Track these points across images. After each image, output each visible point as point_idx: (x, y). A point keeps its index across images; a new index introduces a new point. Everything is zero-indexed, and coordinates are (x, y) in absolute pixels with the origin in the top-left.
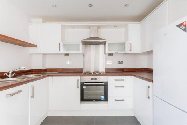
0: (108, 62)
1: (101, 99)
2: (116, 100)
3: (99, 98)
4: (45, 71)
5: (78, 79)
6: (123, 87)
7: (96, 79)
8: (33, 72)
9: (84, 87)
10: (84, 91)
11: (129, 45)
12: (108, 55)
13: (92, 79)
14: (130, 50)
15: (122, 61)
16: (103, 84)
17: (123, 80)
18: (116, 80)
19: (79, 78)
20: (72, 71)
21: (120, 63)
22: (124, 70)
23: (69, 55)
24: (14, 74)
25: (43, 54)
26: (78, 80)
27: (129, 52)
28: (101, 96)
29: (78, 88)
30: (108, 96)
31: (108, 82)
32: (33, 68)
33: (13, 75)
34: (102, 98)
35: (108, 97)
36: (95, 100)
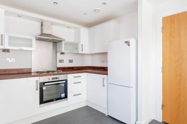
1: (62, 97)
2: (75, 95)
5: (37, 79)
9: (44, 88)
11: (81, 46)
14: (82, 51)
15: (72, 60)
16: (64, 82)
17: (80, 76)
21: (71, 62)
22: (74, 69)
26: (37, 81)
27: (80, 52)
28: (62, 95)
30: (68, 92)
31: (68, 80)
36: (55, 100)
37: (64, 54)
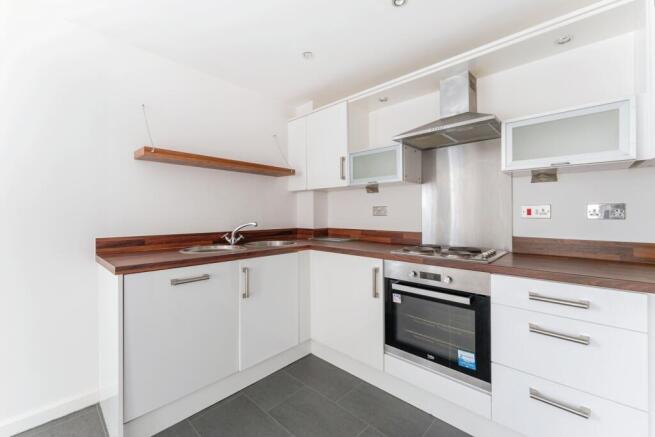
0: (529, 212)
1: (461, 364)
3: (450, 356)
4: (324, 233)
5: (377, 266)
6: (583, 341)
7: (437, 277)
8: (299, 236)
9: (397, 299)
10: (400, 313)
12: (530, 178)
13: (424, 275)
16: (466, 301)
17: (582, 305)
18: (534, 297)
19: (378, 263)
20: (388, 240)
22: (638, 253)
23: (380, 189)
24: (241, 236)
25: (315, 191)
26: (376, 271)
28: (460, 352)
29: (376, 295)
30: (493, 359)
31: (492, 300)
32: (298, 226)
33: (238, 239)
34: (463, 358)
35: (493, 365)
36: (433, 358)
37: (555, 179)
